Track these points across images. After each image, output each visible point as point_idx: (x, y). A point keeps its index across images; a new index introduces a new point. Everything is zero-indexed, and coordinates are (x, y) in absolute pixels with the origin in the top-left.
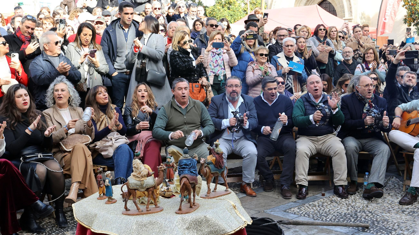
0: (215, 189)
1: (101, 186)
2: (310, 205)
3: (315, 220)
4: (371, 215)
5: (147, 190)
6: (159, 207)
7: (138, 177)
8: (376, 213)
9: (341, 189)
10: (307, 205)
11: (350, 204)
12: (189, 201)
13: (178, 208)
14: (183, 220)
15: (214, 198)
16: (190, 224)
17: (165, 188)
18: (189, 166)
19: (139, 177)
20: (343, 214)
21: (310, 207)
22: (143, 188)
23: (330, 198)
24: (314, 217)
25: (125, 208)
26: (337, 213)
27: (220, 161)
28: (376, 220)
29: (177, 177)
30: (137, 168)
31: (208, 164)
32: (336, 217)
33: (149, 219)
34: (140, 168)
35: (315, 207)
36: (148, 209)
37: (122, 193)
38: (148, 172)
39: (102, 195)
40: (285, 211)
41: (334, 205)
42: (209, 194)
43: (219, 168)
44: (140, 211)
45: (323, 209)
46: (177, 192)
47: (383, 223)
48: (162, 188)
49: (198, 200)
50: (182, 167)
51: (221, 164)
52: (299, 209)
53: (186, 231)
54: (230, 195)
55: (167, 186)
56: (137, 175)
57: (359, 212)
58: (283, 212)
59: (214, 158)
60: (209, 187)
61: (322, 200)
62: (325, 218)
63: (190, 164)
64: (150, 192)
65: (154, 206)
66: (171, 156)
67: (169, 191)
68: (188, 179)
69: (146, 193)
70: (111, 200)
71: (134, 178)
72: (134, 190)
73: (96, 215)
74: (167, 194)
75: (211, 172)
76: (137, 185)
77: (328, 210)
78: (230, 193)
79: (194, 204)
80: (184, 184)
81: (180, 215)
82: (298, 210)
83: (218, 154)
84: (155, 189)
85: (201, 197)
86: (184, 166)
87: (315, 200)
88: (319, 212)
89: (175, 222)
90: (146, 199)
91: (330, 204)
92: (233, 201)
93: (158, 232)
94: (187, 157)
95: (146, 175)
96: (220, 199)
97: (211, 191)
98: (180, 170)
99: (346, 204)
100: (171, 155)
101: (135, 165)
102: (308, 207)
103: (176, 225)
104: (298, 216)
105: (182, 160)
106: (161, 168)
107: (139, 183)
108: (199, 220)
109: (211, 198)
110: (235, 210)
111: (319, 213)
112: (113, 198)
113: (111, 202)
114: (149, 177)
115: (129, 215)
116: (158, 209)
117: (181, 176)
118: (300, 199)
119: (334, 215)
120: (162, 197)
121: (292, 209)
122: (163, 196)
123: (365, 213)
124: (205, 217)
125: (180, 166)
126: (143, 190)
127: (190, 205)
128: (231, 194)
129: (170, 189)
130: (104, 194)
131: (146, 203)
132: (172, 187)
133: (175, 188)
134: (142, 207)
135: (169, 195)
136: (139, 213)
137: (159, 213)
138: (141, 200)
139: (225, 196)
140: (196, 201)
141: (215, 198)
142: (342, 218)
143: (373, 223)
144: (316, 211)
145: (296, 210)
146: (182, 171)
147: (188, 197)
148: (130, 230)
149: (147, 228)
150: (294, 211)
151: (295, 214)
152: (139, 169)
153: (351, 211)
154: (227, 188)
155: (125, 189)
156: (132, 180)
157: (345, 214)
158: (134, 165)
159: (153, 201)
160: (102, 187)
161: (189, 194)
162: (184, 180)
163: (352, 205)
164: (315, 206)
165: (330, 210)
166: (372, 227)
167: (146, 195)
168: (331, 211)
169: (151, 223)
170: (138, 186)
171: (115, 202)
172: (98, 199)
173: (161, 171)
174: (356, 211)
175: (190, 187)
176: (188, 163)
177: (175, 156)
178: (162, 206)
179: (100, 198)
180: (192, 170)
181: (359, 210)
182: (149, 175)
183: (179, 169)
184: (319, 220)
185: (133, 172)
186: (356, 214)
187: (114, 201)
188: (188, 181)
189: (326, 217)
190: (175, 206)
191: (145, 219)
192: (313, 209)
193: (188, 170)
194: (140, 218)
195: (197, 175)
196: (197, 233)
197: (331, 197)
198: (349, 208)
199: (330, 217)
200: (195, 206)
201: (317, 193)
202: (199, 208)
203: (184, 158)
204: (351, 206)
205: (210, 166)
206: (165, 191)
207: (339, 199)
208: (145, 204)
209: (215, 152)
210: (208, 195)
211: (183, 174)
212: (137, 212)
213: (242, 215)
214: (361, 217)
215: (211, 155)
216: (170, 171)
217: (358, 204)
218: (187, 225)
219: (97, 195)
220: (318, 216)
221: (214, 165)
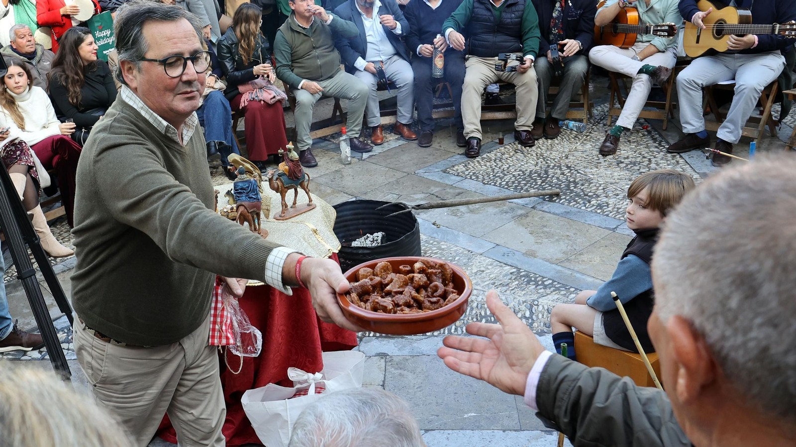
0: (294, 203)
2: (482, 159)
3: (485, 184)
4: (569, 172)
8: (577, 168)
11: (542, 155)
20: (527, 173)
26: (520, 171)
27: (296, 170)
28: (574, 182)
31: (280, 175)
32: (515, 179)
35: (489, 162)
40: (445, 171)
41: (519, 157)
42: (284, 213)
43: (295, 180)
45: (500, 164)
47: (582, 185)
51: (296, 173)
57: (552, 169)
58: (441, 173)
59: (287, 167)
60: (283, 205)
61: (503, 149)
62: (499, 181)
75: (283, 186)
77: (508, 166)
83: (291, 161)
87: (492, 148)
88: (493, 170)
91: (514, 155)
104: (462, 179)
111: (493, 172)
119: (514, 176)
123: (561, 169)
142: (524, 180)
143: (568, 186)
144: (490, 170)
145: (461, 168)
153: (541, 167)
157: (531, 172)
163: (545, 155)
164: (490, 160)
165: (510, 166)
166: (565, 194)
168: (511, 168)
174: (549, 166)
181: (552, 165)
184: (490, 184)
186: (546, 172)
189: (501, 178)
192: (486, 165)
198: (540, 161)
199: (507, 178)
204: (543, 158)
209: (288, 158)
214: (553, 176)
217: (554, 153)
220: (490, 178)
221: (288, 177)
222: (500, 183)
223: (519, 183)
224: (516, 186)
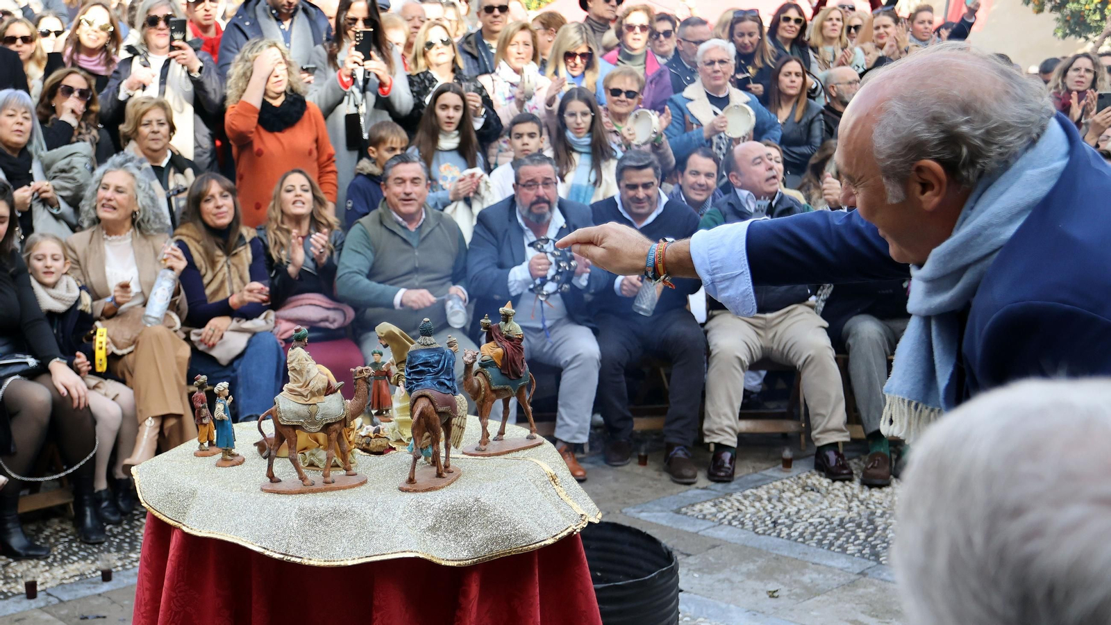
0: (501, 433)
1: (205, 421)
2: (746, 497)
3: (759, 534)
5: (326, 428)
6: (355, 474)
7: (303, 396)
9: (832, 456)
10: (738, 496)
11: (854, 495)
12: (435, 462)
13: (407, 477)
14: (419, 508)
15: (498, 454)
16: (439, 520)
17: (368, 429)
18: (435, 367)
19: (305, 394)
20: (836, 520)
21: (747, 503)
22: (314, 423)
23: (799, 478)
24: (755, 527)
25: (268, 476)
26: (821, 517)
27: (516, 358)
29: (400, 402)
30: (300, 372)
31: (484, 365)
32: (816, 528)
33: (331, 504)
34: (308, 372)
35: (759, 501)
36: (329, 479)
37: (259, 438)
38: (329, 383)
39: (206, 444)
40: (678, 512)
41: (813, 497)
42: (485, 444)
43: (513, 378)
44: (306, 483)
45: (780, 506)
46: (400, 441)
48: (362, 427)
49: (456, 460)
50: (417, 371)
51: (516, 365)
52: (715, 505)
53: (429, 536)
54: (540, 448)
55: (374, 424)
56: (299, 390)
57: (881, 517)
58: (671, 513)
59: (500, 350)
60: (484, 428)
61: (778, 484)
62: (785, 531)
63: (438, 362)
64: (334, 435)
65: (343, 472)
66: (386, 346)
67: (380, 437)
68: (432, 402)
69: (322, 437)
70: (229, 457)
71: (292, 398)
72: (291, 429)
73: (193, 493)
74: (375, 443)
75: (490, 387)
76: (300, 416)
77: (795, 509)
78: (540, 444)
79: (446, 467)
80: (422, 414)
81: (413, 496)
82: (714, 510)
83: (509, 339)
84: (345, 426)
85: (464, 453)
86: (421, 368)
87: (760, 484)
88: (770, 514)
89: (399, 512)
90: (322, 455)
91: (801, 494)
92: (549, 464)
93: (356, 537)
94: (429, 343)
95: (323, 389)
96: (517, 459)
97: (491, 438)
98: (412, 379)
99: (846, 495)
100: (384, 343)
101: (294, 364)
102: (741, 503)
103: (401, 519)
104: (712, 524)
105: (417, 351)
106: (361, 372)
107: (304, 410)
108: (462, 508)
109: (489, 455)
110: (555, 487)
111: (771, 517)
112: (234, 451)
113: (231, 463)
114: (331, 396)
115: (278, 493)
116: (353, 480)
117: (415, 394)
118: (718, 481)
119: (811, 524)
120: (362, 453)
121: (698, 507)
122: (364, 450)
124: (477, 500)
125: (411, 368)
126: (314, 429)
127: (438, 470)
128: (544, 446)
129: (381, 432)
130: (211, 443)
131: (321, 466)
132: (386, 427)
133: (394, 430)
134: (312, 475)
135: (380, 446)
136: (305, 488)
137: (357, 489)
138: (309, 458)
139: (526, 452)
140: (452, 463)
141: (502, 457)
142: (833, 530)
144: (763, 513)
145: (708, 508)
146: (416, 379)
147: (430, 450)
148: (284, 532)
149: (327, 525)
150: (701, 511)
151: (704, 517)
152: (304, 373)
153: (859, 514)
154: (531, 432)
155: (269, 427)
156: (286, 403)
157: (842, 520)
158: (292, 362)
159: (341, 460)
160: (205, 425)
161: (435, 441)
162: (423, 403)
163: (862, 497)
164: (760, 499)
165: (799, 510)
167: (320, 445)
168: (802, 513)
169: (337, 514)
170: (303, 418)
171: (240, 463)
172: (196, 455)
173: (360, 381)
174: (873, 513)
175: (439, 423)
176: (432, 360)
177: (395, 346)
178: (363, 473)
179: (202, 452)
180: (443, 378)
181: (879, 512)
182: (329, 390)
183: (409, 375)
184: (770, 535)
185: (288, 381)
186: (871, 522)
187: (236, 459)
188: (431, 406)
189: (789, 527)
190: (396, 473)
191: (322, 502)
192: (754, 507)
193: (433, 379)
194: (308, 500)
195: (455, 392)
196: (455, 540)
197: (803, 476)
198: (855, 504)
199: (800, 527)
200: (449, 472)
201: (764, 466)
202: (461, 477)
203: (423, 347)
204: (859, 501)
205: (488, 371)
206: (369, 436)
207: (825, 482)
208: (318, 467)
209: (501, 334)
210: (483, 447)
211: (419, 388)
212: (299, 485)
213: (575, 499)
214: (885, 529)
215: (491, 344)
216: (379, 389)
218: (430, 522)
219: (192, 445)
220: (766, 526)
221: (500, 370)
222: (789, 534)
223: (825, 536)
224: (820, 542)
